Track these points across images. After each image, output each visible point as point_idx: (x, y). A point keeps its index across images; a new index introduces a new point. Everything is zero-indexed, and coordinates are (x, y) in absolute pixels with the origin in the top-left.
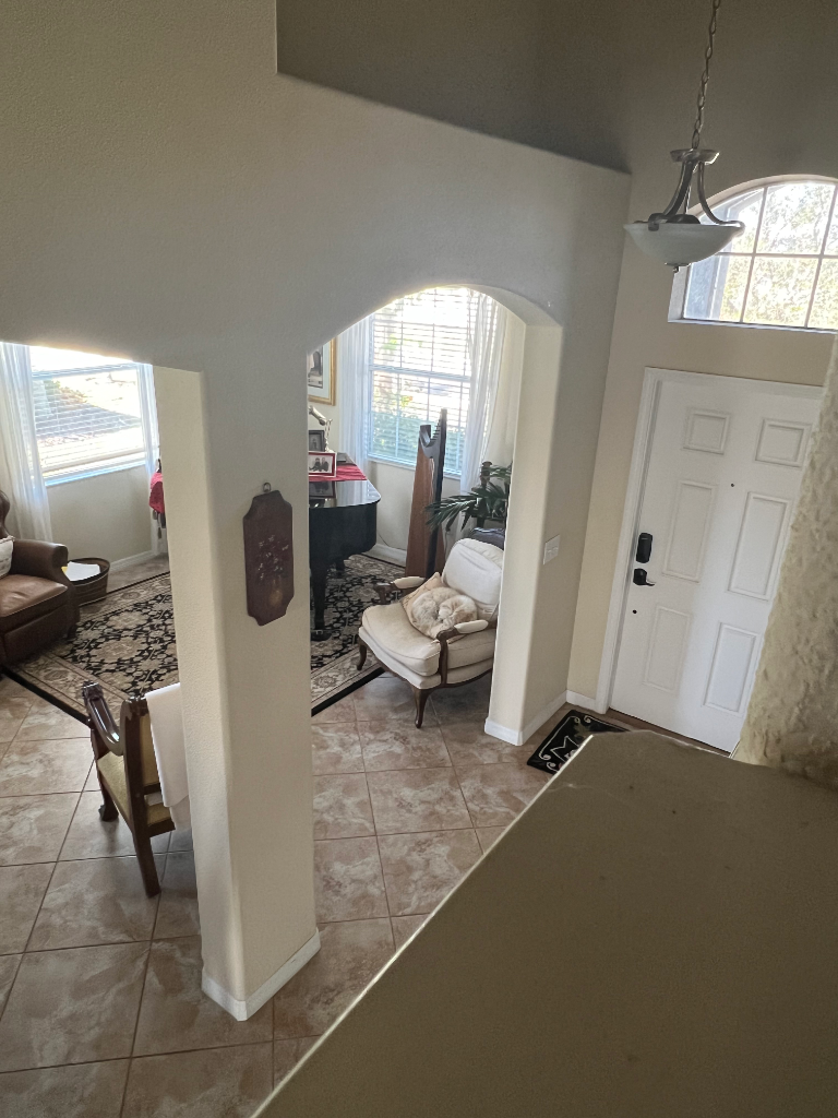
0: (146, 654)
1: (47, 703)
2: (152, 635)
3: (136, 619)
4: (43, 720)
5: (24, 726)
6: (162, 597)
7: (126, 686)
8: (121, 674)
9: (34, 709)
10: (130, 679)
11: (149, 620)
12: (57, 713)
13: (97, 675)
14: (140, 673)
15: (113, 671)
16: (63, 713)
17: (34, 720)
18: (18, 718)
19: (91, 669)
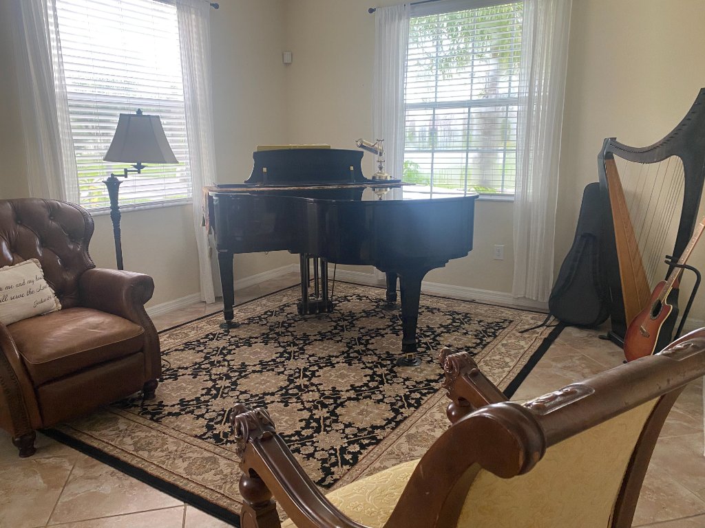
0: (214, 392)
1: (96, 461)
2: (214, 371)
3: (190, 357)
4: (91, 487)
5: (64, 499)
6: (214, 335)
7: (199, 432)
8: (189, 417)
9: (78, 472)
10: (202, 422)
11: (206, 358)
12: (112, 474)
13: (157, 421)
14: (214, 414)
15: (177, 414)
16: (120, 474)
17: (78, 489)
18: (56, 487)
19: (148, 413)
